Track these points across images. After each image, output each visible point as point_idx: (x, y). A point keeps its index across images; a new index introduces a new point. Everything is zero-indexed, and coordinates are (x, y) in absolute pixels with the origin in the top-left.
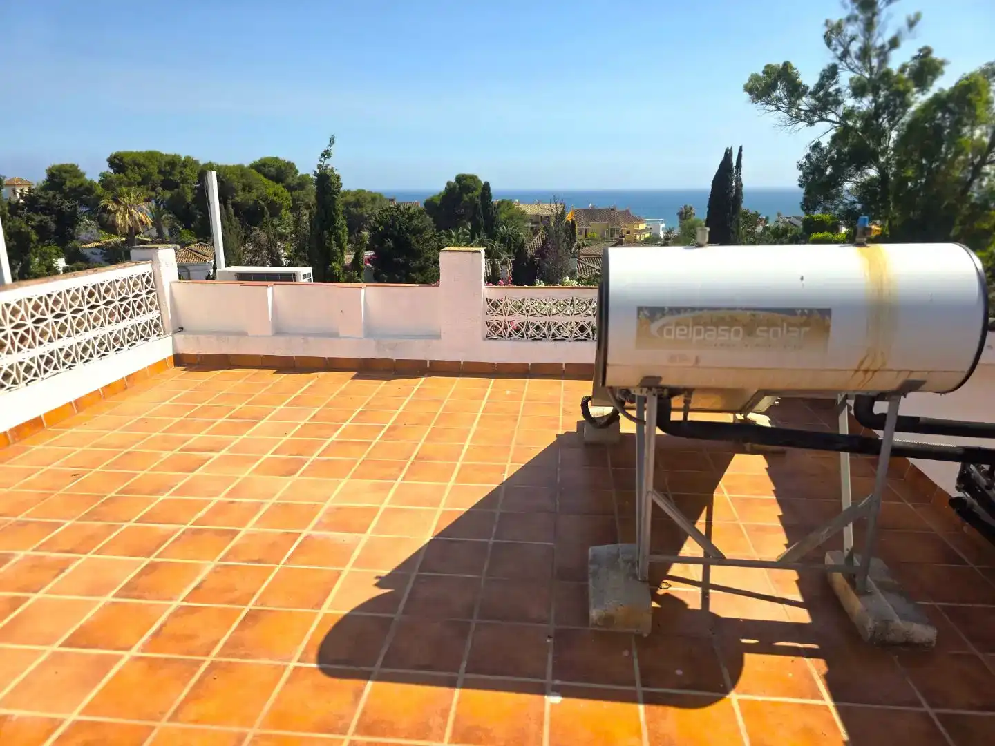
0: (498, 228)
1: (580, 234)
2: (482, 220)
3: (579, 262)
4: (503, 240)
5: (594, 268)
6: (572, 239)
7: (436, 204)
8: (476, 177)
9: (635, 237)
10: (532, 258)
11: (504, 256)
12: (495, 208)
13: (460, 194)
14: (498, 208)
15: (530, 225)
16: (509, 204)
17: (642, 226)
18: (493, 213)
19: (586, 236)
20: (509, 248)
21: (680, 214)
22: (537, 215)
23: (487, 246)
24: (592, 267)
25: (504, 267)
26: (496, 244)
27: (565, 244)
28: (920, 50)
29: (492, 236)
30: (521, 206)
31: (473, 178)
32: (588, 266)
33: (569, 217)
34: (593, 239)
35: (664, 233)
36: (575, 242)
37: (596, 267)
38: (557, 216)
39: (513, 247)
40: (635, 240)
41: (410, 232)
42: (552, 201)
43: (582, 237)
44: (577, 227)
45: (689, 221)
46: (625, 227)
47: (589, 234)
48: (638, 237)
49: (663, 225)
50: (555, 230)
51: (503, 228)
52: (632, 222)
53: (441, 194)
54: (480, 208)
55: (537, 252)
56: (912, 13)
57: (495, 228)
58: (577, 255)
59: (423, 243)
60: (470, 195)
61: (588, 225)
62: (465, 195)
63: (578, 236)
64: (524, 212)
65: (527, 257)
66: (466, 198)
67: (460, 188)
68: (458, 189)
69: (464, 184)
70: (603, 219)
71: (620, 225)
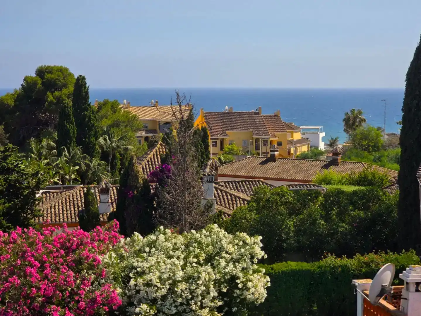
0: (97, 138)
1: (215, 146)
2: (73, 129)
3: (217, 189)
4: (104, 156)
5: (239, 198)
6: (205, 155)
7: (9, 106)
8: (67, 69)
9: (289, 150)
10: (146, 182)
11: (106, 180)
12: (93, 112)
14: (98, 112)
15: (143, 134)
16: (114, 107)
17: (297, 136)
18: (90, 118)
19: (222, 149)
20: (113, 167)
21: (347, 121)
22: (154, 122)
23: (79, 165)
24: (236, 197)
25: (104, 197)
26: (95, 162)
27: (195, 164)
30: (131, 109)
31: (63, 71)
32: (231, 195)
33: (198, 122)
34: (231, 152)
35: (325, 145)
36: (209, 159)
37: (241, 195)
38: (182, 122)
39: (119, 165)
40: (289, 154)
42: (175, 101)
43: (217, 150)
44: (210, 137)
46: (275, 137)
47: (227, 147)
48: (293, 150)
49: (322, 135)
50: (180, 143)
51: (105, 139)
52: (283, 130)
53: (16, 91)
54: (71, 111)
55: (154, 174)
58: (212, 179)
60: (57, 93)
61: (224, 134)
62: (49, 94)
63: (211, 150)
64: (135, 117)
65: (138, 182)
66: (50, 97)
67: (43, 83)
68: (39, 85)
69: (48, 80)
70: (244, 127)
71: (267, 133)
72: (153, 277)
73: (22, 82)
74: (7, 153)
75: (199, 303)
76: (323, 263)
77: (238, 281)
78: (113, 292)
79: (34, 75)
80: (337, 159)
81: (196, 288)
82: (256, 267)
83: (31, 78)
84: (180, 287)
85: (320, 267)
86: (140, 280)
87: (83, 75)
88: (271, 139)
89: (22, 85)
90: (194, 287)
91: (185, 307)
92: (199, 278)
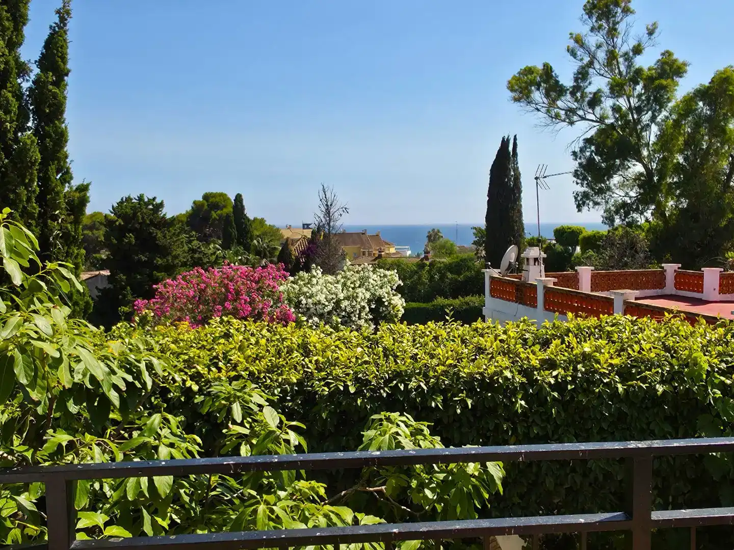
0: (252, 241)
2: (234, 232)
8: (226, 195)
10: (297, 259)
13: (208, 213)
18: (246, 225)
21: (429, 237)
28: (663, 54)
29: (247, 248)
31: (222, 195)
41: (155, 226)
45: (438, 242)
46: (377, 250)
51: (258, 242)
53: (187, 212)
54: (233, 220)
55: (303, 253)
56: (650, 23)
57: (249, 241)
59: (171, 238)
60: (219, 212)
62: (213, 212)
65: (292, 258)
66: (214, 215)
67: (208, 205)
68: (206, 207)
69: (212, 202)
70: (354, 243)
71: (371, 248)
72: (322, 298)
73: (192, 205)
74: (192, 239)
75: (357, 316)
76: (435, 302)
77: (384, 300)
78: (289, 310)
79: (201, 200)
80: (427, 256)
82: (394, 292)
83: (199, 201)
84: (344, 304)
85: (433, 306)
86: (310, 301)
87: (240, 193)
88: (374, 252)
89: (192, 208)
90: (354, 303)
91: (346, 318)
92: (357, 297)
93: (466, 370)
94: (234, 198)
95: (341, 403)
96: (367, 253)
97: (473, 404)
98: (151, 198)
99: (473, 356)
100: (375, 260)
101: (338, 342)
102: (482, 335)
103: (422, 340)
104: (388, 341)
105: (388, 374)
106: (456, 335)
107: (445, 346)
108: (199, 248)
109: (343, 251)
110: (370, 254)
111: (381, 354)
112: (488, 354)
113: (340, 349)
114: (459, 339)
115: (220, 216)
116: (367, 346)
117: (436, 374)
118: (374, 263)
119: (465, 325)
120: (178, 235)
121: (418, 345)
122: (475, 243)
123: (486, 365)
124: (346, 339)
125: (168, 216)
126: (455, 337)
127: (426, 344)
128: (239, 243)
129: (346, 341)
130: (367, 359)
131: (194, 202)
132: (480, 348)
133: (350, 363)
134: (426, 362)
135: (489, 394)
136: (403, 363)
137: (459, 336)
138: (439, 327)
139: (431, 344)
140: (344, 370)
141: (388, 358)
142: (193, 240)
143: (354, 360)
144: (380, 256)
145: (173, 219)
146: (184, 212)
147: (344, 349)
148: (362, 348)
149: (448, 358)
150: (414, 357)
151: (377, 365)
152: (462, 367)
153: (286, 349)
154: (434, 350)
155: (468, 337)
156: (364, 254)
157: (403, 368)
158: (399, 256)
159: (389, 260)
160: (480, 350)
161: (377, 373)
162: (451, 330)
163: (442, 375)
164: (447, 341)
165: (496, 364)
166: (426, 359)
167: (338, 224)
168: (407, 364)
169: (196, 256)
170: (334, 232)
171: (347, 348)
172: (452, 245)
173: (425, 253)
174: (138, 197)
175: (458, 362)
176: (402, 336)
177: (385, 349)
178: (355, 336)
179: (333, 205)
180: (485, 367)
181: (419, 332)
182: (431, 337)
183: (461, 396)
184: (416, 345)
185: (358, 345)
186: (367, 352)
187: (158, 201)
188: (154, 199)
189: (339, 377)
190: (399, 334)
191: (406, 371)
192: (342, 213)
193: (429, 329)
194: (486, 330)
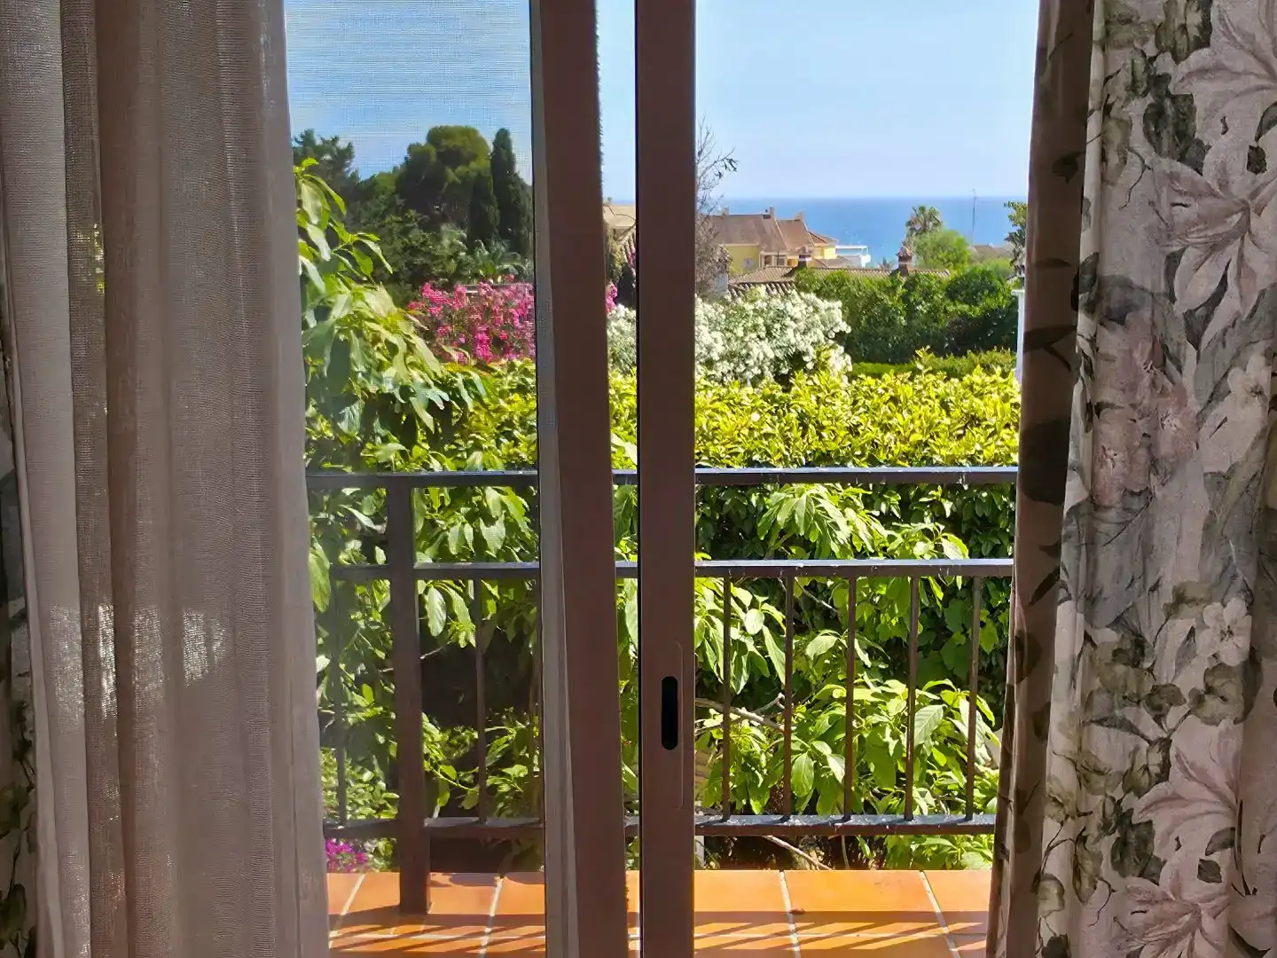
2: (494, 212)
10: (626, 269)
13: (440, 169)
45: (932, 235)
52: (808, 243)
60: (460, 169)
62: (449, 171)
65: (614, 267)
66: (451, 175)
67: (439, 155)
68: (434, 159)
69: (446, 148)
70: (747, 238)
71: (784, 249)
73: (405, 153)
74: (409, 225)
77: (806, 359)
79: (425, 143)
80: (905, 267)
81: (745, 371)
82: (831, 342)
83: (421, 146)
84: (720, 369)
87: (506, 127)
88: (789, 258)
89: (406, 158)
93: (944, 452)
94: (494, 137)
95: (721, 503)
96: (774, 260)
97: (954, 509)
98: (328, 138)
99: (958, 429)
100: (790, 274)
101: (717, 404)
102: (980, 396)
103: (868, 402)
104: (808, 403)
105: (806, 457)
106: (933, 396)
107: (910, 411)
108: (423, 244)
109: (724, 254)
110: (780, 262)
111: (795, 422)
112: (988, 426)
113: (722, 413)
114: (937, 401)
115: (464, 178)
116: (770, 412)
117: (890, 456)
118: (789, 279)
119: (952, 380)
120: (383, 217)
121: (862, 410)
122: (1011, 238)
123: (981, 444)
124: (733, 399)
125: (364, 176)
126: (930, 398)
127: (877, 408)
128: (504, 235)
129: (731, 402)
130: (769, 430)
131: (411, 148)
132: (973, 418)
133: (739, 435)
134: (873, 436)
135: (985, 494)
136: (832, 438)
137: (937, 397)
138: (902, 382)
139: (884, 408)
140: (729, 446)
141: (805, 427)
142: (412, 228)
143: (746, 431)
144: (802, 265)
145: (372, 183)
146: (388, 169)
147: (729, 414)
148: (760, 413)
149: (913, 432)
150: (853, 430)
151: (787, 441)
152: (938, 447)
153: (628, 411)
154: (890, 418)
155: (953, 399)
156: (767, 260)
157: (834, 446)
158: (844, 265)
159: (821, 275)
160: (973, 420)
161: (786, 453)
162: (925, 386)
163: (901, 459)
164: (916, 404)
165: (999, 443)
166: (873, 433)
167: (714, 194)
168: (840, 440)
169: (419, 260)
170: (705, 212)
171: (734, 413)
172: (961, 242)
173: (901, 259)
174: (302, 137)
175: (932, 437)
176: (833, 395)
177: (802, 417)
178: (748, 395)
179: (705, 152)
180: (978, 447)
181: (865, 389)
182: (887, 397)
183: (933, 496)
184: (858, 409)
185: (753, 409)
186: (769, 421)
187: (342, 144)
188: (335, 140)
189: (721, 458)
190: (829, 392)
191: (838, 452)
192: (722, 170)
193: (884, 385)
194: (988, 388)
